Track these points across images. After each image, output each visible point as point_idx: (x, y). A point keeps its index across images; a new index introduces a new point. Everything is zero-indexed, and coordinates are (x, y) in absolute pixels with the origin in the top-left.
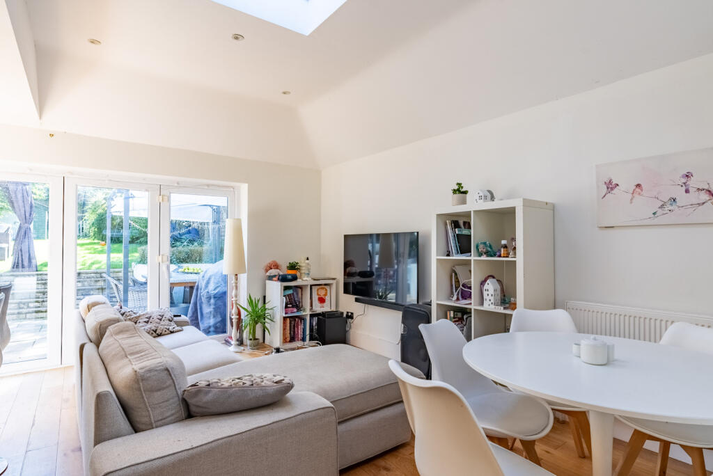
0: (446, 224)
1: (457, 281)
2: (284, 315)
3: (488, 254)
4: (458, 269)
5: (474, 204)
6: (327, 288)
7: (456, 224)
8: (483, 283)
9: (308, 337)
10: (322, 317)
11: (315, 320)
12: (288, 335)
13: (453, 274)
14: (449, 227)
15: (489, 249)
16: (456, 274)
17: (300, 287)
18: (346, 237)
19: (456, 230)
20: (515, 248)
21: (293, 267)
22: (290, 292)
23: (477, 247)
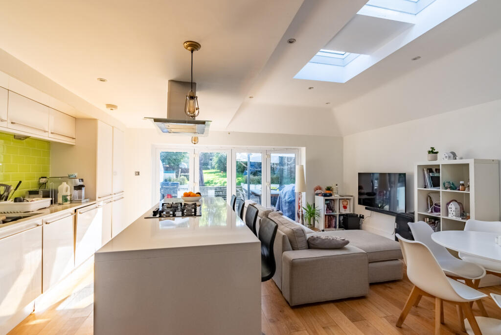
0: (424, 170)
1: (431, 202)
2: (326, 214)
3: (451, 188)
4: (432, 195)
5: (442, 160)
6: (348, 201)
7: (430, 170)
8: (448, 204)
9: (338, 227)
10: (346, 217)
11: (342, 218)
12: (327, 224)
13: (429, 198)
14: (426, 172)
15: (452, 186)
16: (430, 198)
17: (333, 200)
18: (359, 173)
19: (431, 174)
20: (469, 186)
21: (329, 189)
22: (328, 202)
23: (444, 184)
